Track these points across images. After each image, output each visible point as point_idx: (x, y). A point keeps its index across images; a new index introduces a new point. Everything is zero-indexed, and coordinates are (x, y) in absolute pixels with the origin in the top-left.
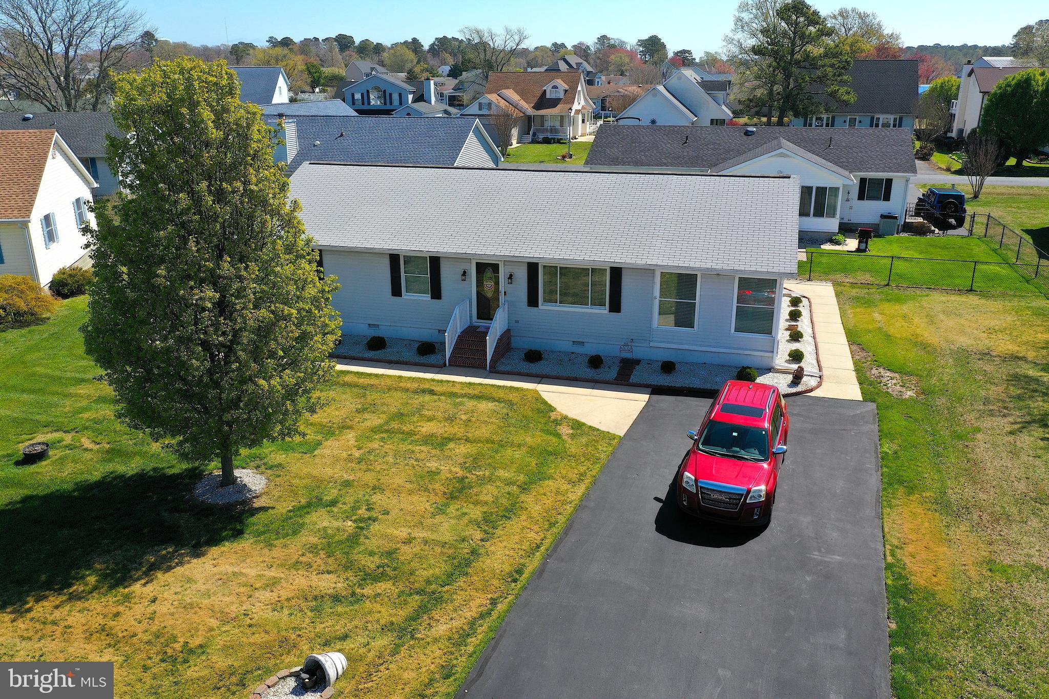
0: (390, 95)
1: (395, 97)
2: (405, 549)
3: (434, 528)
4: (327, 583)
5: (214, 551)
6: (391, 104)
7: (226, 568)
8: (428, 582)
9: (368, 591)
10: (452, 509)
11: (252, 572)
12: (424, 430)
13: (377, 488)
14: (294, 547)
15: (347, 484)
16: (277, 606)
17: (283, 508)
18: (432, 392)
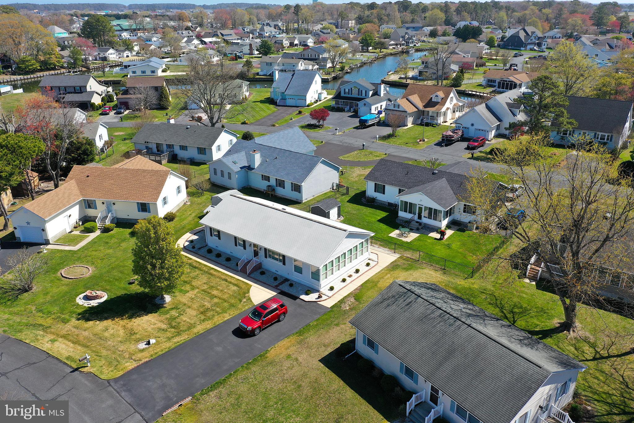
0: (361, 91)
1: (364, 92)
2: (183, 323)
3: (191, 320)
4: (164, 326)
5: (150, 315)
6: (361, 95)
7: (149, 319)
8: (181, 331)
9: (169, 330)
10: (199, 316)
11: (153, 321)
12: (213, 293)
13: (189, 307)
14: (164, 317)
15: (185, 305)
16: (152, 329)
17: (169, 307)
18: (226, 280)
